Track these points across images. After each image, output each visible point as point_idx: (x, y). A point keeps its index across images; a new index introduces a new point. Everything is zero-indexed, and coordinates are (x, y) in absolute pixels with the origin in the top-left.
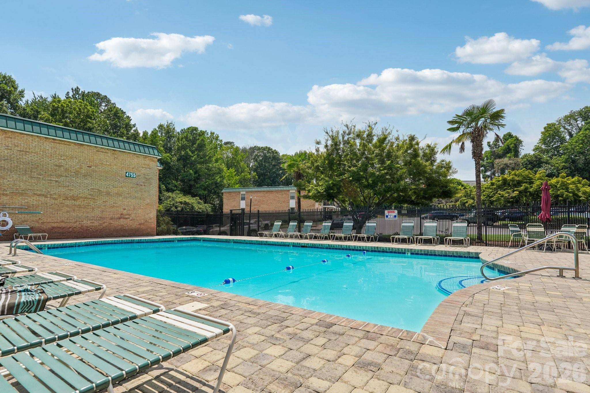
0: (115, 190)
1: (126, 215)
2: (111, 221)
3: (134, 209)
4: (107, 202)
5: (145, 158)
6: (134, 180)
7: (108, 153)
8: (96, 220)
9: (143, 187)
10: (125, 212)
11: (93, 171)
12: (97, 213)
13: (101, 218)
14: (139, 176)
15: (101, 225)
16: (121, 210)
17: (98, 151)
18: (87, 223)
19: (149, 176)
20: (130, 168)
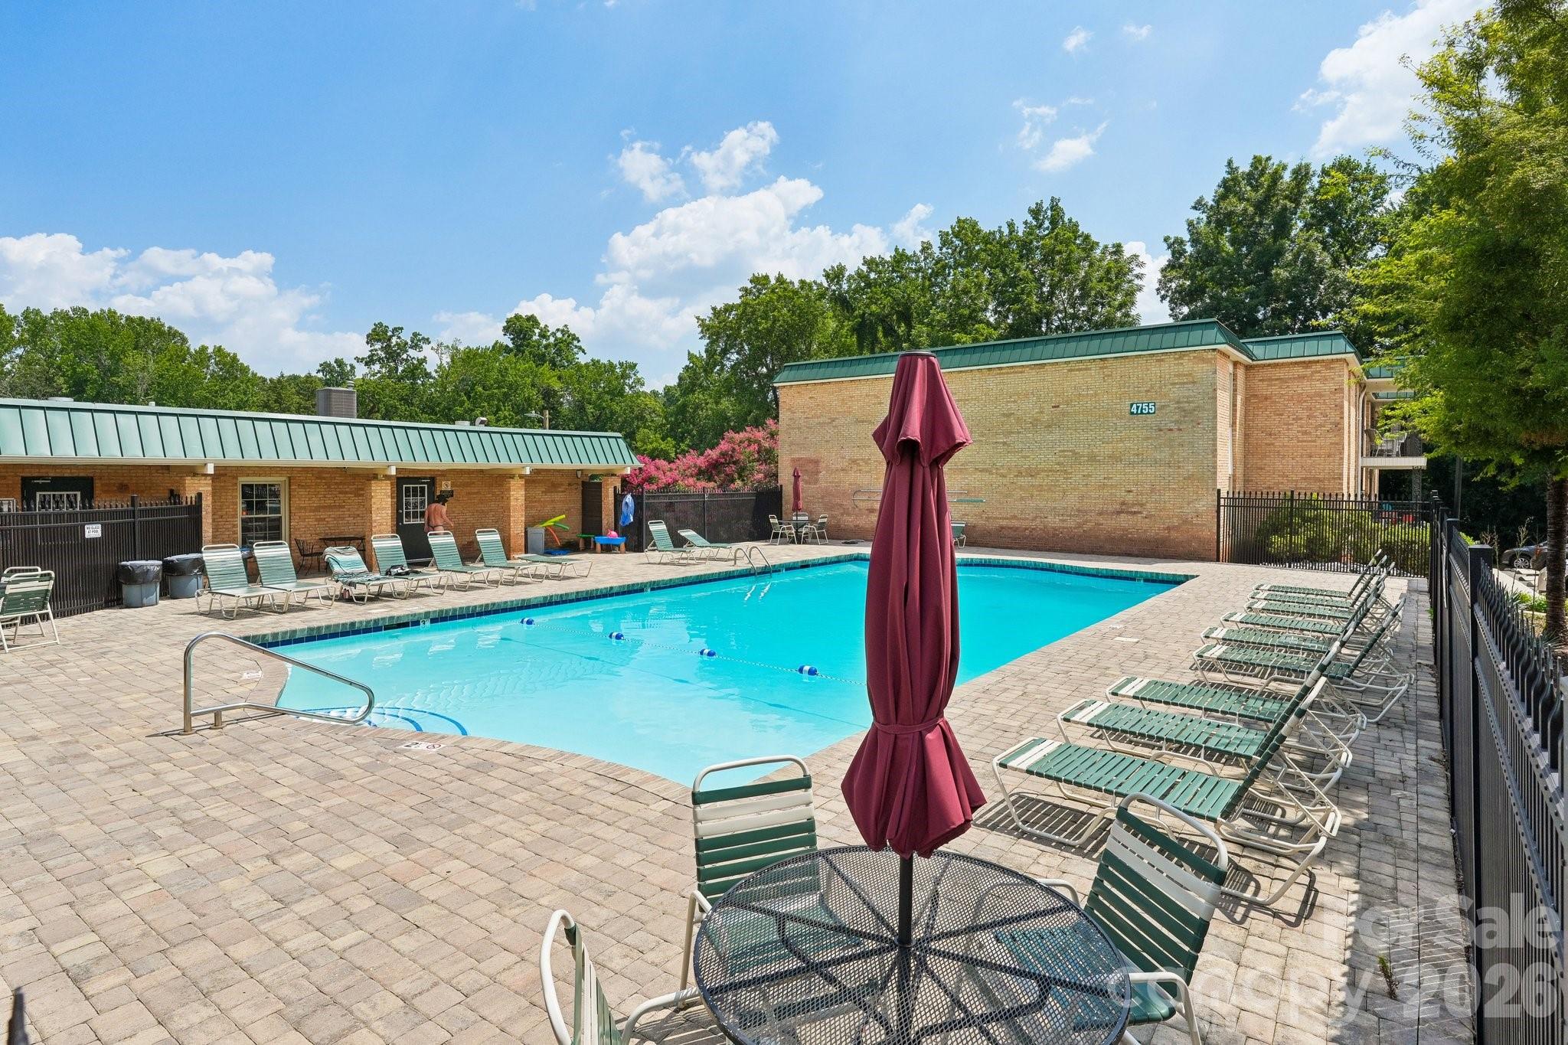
0: (1108, 450)
1: (1134, 505)
2: (1101, 520)
3: (1153, 490)
4: (1090, 476)
5: (1180, 358)
6: (1150, 419)
7: (1090, 369)
8: (1070, 515)
9: (1176, 434)
10: (1130, 498)
11: (1064, 414)
12: (1072, 500)
13: (1079, 511)
14: (1163, 407)
15: (1080, 526)
16: (1120, 494)
17: (1070, 370)
18: (1053, 521)
19: (1193, 402)
20: (1139, 392)
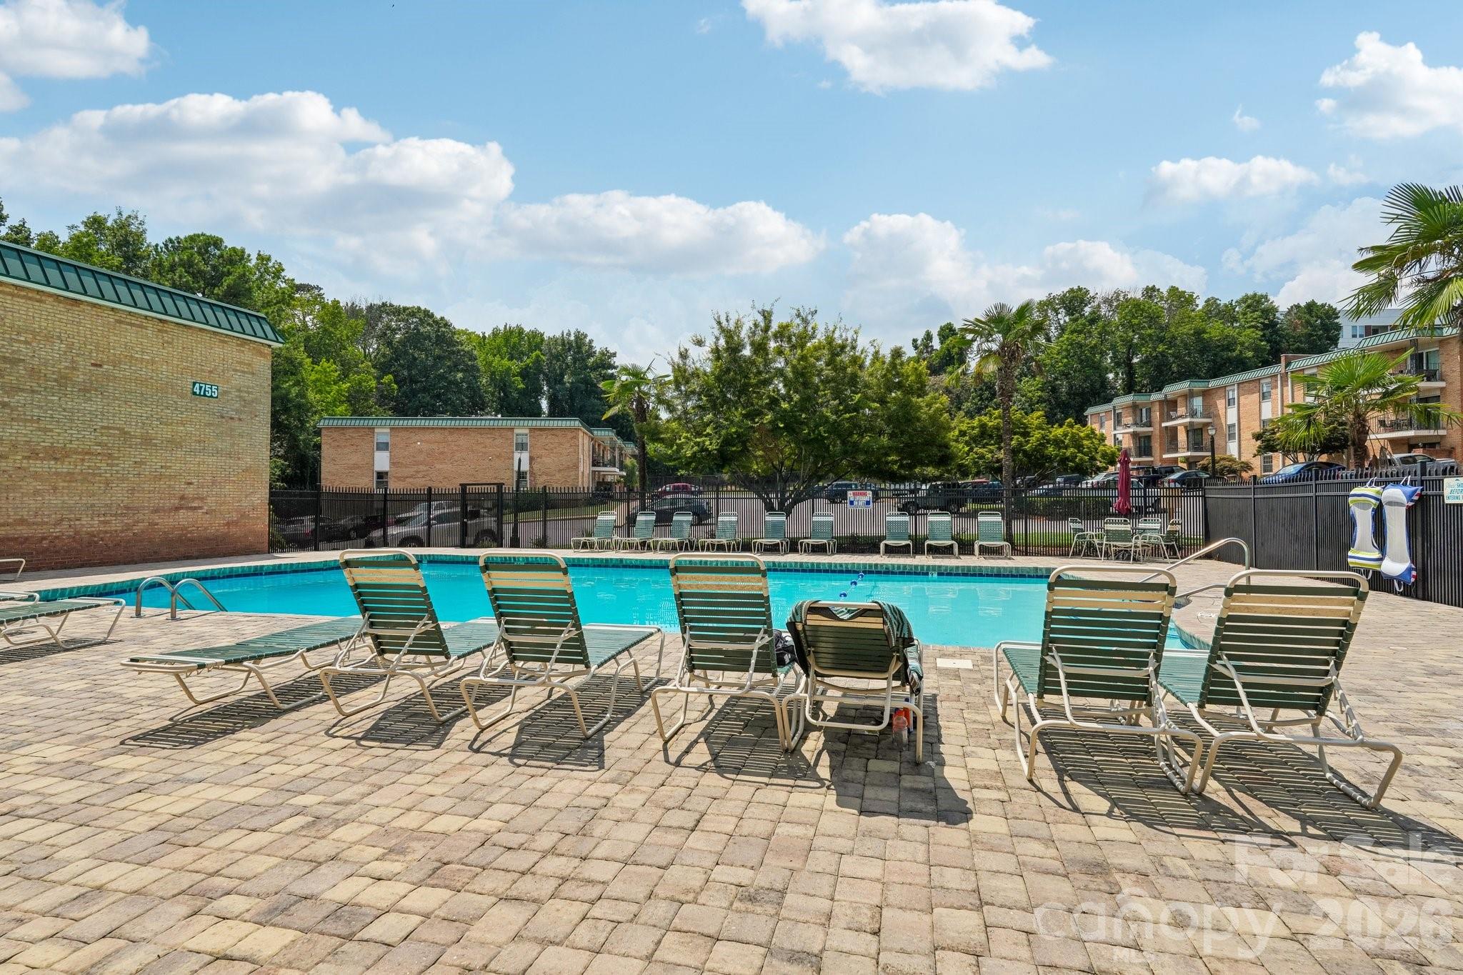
0: (166, 432)
1: (194, 499)
2: (156, 518)
3: (214, 483)
4: (145, 463)
5: (241, 345)
6: (213, 405)
7: (146, 328)
8: (115, 515)
9: (237, 423)
10: (190, 491)
11: (108, 377)
12: (119, 495)
13: (127, 508)
14: (225, 393)
15: (128, 527)
16: (180, 487)
17: (120, 322)
18: (90, 524)
19: (251, 393)
20: (202, 370)
